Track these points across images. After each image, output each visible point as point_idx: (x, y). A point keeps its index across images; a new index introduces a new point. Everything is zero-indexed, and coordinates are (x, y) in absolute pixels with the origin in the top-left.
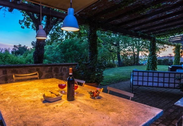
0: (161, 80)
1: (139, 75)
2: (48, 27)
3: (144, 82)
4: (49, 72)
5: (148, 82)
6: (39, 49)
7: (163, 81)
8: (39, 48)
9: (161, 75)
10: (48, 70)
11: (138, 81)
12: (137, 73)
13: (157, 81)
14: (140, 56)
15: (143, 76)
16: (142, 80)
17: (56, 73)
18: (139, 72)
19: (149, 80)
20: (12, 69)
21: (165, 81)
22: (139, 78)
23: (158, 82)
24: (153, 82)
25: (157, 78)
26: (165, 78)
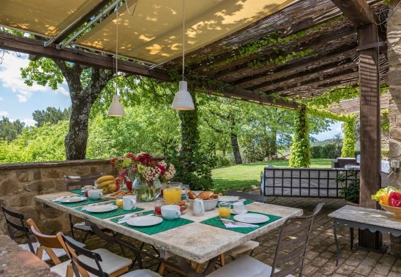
0: (314, 183)
1: (276, 176)
2: (95, 86)
3: (284, 189)
5: (291, 188)
6: (79, 130)
7: (317, 186)
8: (77, 129)
9: (313, 175)
11: (274, 187)
12: (272, 172)
13: (307, 186)
14: (277, 140)
15: (283, 178)
16: (281, 185)
18: (276, 172)
19: (293, 185)
20: (50, 170)
21: (321, 186)
22: (276, 181)
23: (309, 188)
24: (300, 188)
25: (307, 181)
26: (321, 181)
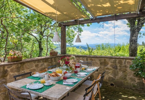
4: (113, 62)
10: (113, 61)
17: (120, 65)
